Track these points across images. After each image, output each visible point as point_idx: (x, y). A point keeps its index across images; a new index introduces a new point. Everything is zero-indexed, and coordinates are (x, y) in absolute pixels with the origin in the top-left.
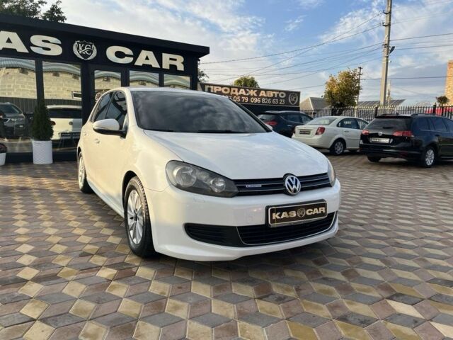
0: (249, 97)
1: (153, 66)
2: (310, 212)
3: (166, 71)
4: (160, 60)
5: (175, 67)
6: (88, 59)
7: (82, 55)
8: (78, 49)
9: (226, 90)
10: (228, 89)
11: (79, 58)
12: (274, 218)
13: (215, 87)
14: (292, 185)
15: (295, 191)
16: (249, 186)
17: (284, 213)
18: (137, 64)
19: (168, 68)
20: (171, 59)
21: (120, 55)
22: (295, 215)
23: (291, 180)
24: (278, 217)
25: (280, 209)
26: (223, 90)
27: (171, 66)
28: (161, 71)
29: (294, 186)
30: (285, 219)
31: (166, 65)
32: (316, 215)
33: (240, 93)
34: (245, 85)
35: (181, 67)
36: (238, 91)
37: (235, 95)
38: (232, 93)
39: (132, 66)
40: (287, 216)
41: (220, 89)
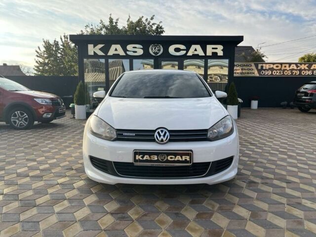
0: (300, 70)
1: (200, 55)
2: (171, 158)
3: (210, 57)
4: (205, 50)
5: (216, 53)
6: (158, 55)
7: (154, 53)
8: (152, 49)
9: (277, 67)
10: (280, 66)
11: (153, 56)
12: (137, 158)
13: (267, 65)
14: (160, 136)
15: (162, 140)
16: (126, 134)
17: (146, 156)
18: (188, 54)
19: (211, 55)
20: (213, 48)
21: (177, 50)
22: (156, 159)
23: (160, 133)
24: (141, 159)
25: (143, 153)
26: (274, 67)
27: (213, 53)
28: (206, 58)
29: (162, 137)
30: (147, 161)
31: (209, 53)
32: (178, 162)
33: (291, 68)
34: (309, 61)
35: (220, 53)
36: (289, 67)
37: (286, 70)
38: (283, 68)
39: (185, 57)
40: (148, 158)
41: (272, 66)
